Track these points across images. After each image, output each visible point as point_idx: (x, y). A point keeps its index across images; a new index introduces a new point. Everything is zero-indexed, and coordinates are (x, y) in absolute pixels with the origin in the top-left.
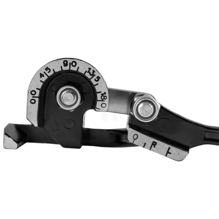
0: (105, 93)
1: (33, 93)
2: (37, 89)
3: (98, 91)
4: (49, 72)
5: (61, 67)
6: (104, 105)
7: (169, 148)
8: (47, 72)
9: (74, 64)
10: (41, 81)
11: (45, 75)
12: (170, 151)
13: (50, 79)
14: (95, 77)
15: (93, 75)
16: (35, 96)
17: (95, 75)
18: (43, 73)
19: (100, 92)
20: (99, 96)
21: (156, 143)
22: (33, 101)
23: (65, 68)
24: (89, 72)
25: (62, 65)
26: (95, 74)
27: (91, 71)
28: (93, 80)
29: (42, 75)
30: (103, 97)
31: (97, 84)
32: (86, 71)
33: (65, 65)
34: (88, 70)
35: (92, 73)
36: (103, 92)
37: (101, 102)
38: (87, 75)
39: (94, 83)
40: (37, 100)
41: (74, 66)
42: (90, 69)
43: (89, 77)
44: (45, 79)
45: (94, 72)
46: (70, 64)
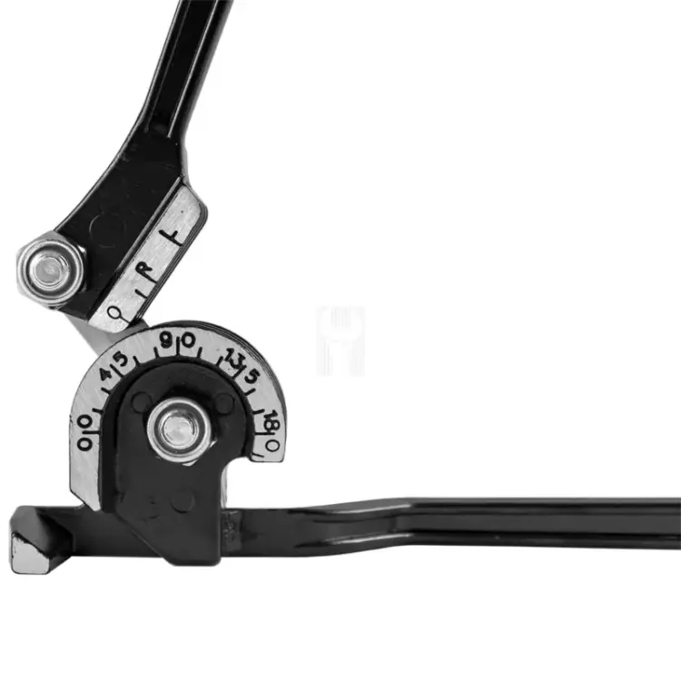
0: (274, 413)
1: (85, 421)
2: (94, 410)
3: (254, 408)
4: (123, 365)
5: (155, 349)
6: (273, 446)
8: (117, 365)
9: (188, 340)
10: (103, 389)
11: (113, 373)
13: (127, 382)
14: (246, 373)
15: (240, 368)
16: (89, 429)
17: (245, 367)
18: (107, 368)
19: (262, 411)
20: (259, 422)
22: (85, 444)
23: (164, 353)
24: (228, 359)
25: (158, 344)
26: (244, 363)
27: (235, 357)
29: (104, 375)
30: (269, 425)
31: (253, 390)
32: (221, 359)
33: (166, 344)
34: (225, 354)
35: (236, 362)
36: (268, 412)
37: (266, 438)
38: (225, 366)
39: (245, 387)
40: (95, 439)
41: (189, 346)
42: (231, 351)
43: (231, 372)
44: (111, 383)
45: (241, 357)
46: (178, 339)
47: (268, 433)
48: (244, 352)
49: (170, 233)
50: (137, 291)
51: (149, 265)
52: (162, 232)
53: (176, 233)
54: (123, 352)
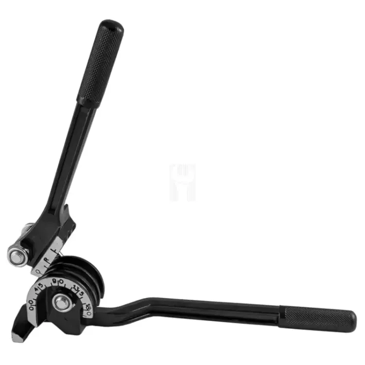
0: (89, 305)
1: (31, 302)
2: (34, 299)
3: (83, 303)
4: (42, 287)
5: (51, 284)
6: (89, 314)
8: (40, 287)
9: (61, 282)
10: (36, 294)
11: (38, 289)
13: (43, 292)
14: (80, 292)
15: (78, 291)
16: (33, 304)
17: (79, 291)
18: (37, 288)
19: (85, 304)
20: (84, 307)
22: (31, 308)
23: (54, 285)
24: (74, 288)
25: (52, 282)
26: (79, 289)
28: (78, 294)
29: (36, 289)
30: (88, 308)
31: (82, 298)
32: (72, 288)
33: (55, 282)
34: (73, 286)
35: (76, 289)
36: (87, 304)
38: (73, 290)
39: (80, 297)
40: (35, 307)
41: (61, 283)
42: (75, 286)
43: (75, 292)
44: (39, 292)
45: (78, 288)
46: (58, 281)
47: (87, 310)
48: (79, 286)
49: (54, 250)
50: (45, 266)
51: (48, 259)
52: (51, 249)
53: (55, 250)
54: (41, 283)
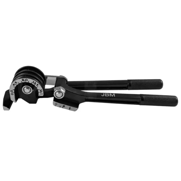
0: (41, 90)
1: (12, 91)
2: (13, 90)
3: (38, 89)
5: (21, 81)
7: (70, 107)
8: (16, 83)
9: (27, 80)
12: (70, 108)
13: (17, 86)
14: (36, 84)
15: (35, 84)
18: (14, 84)
20: (39, 91)
21: (65, 106)
22: (12, 94)
23: (23, 82)
24: (33, 82)
25: (22, 81)
27: (34, 82)
28: (35, 85)
29: (14, 85)
31: (38, 87)
32: (32, 83)
33: (23, 80)
35: (34, 83)
36: (40, 90)
37: (40, 93)
38: (33, 84)
39: (36, 86)
40: (14, 93)
42: (33, 81)
43: (34, 84)
44: (15, 86)
45: (35, 82)
46: (25, 80)
47: (41, 92)
48: (36, 82)
54: (16, 82)
